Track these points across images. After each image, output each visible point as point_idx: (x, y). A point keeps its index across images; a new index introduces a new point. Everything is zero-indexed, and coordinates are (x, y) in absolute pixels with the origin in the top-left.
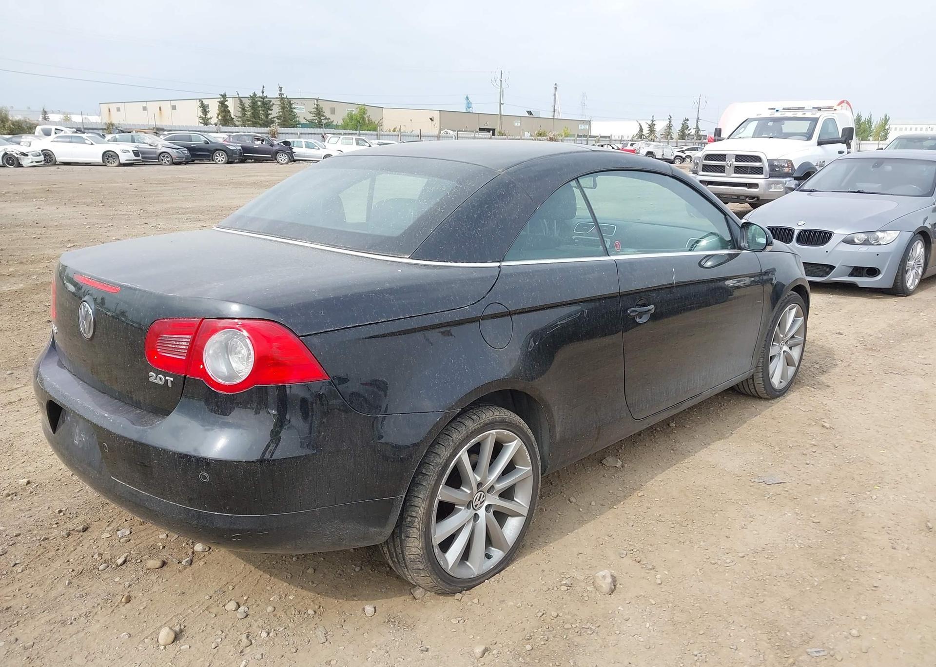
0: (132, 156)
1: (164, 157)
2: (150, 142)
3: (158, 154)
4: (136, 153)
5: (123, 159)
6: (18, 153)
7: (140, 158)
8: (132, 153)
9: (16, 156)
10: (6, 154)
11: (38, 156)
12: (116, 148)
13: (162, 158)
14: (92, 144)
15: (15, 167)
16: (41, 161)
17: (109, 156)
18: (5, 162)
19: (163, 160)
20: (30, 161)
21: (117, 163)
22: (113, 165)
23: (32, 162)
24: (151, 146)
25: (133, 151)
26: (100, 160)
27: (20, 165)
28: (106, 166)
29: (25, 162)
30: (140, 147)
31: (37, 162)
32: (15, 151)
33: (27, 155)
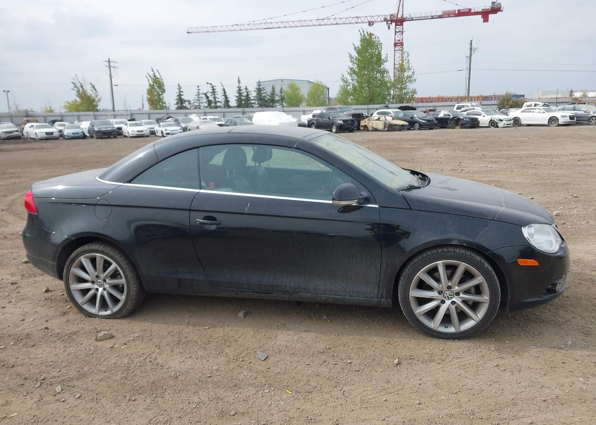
0: (568, 120)
1: (593, 119)
2: (585, 110)
3: (589, 118)
4: (571, 118)
5: (561, 121)
6: (498, 119)
7: (575, 120)
8: (568, 118)
9: (496, 121)
10: (491, 120)
11: (509, 121)
12: (558, 115)
13: (591, 120)
14: (544, 113)
15: (494, 127)
16: (511, 124)
17: (553, 120)
18: (490, 125)
19: (591, 122)
20: (503, 124)
21: (556, 124)
22: (553, 126)
23: (504, 125)
24: (585, 112)
25: (570, 116)
26: (546, 123)
27: (497, 127)
28: (549, 126)
29: (501, 124)
30: (578, 113)
31: (507, 125)
32: (496, 118)
33: (503, 121)
